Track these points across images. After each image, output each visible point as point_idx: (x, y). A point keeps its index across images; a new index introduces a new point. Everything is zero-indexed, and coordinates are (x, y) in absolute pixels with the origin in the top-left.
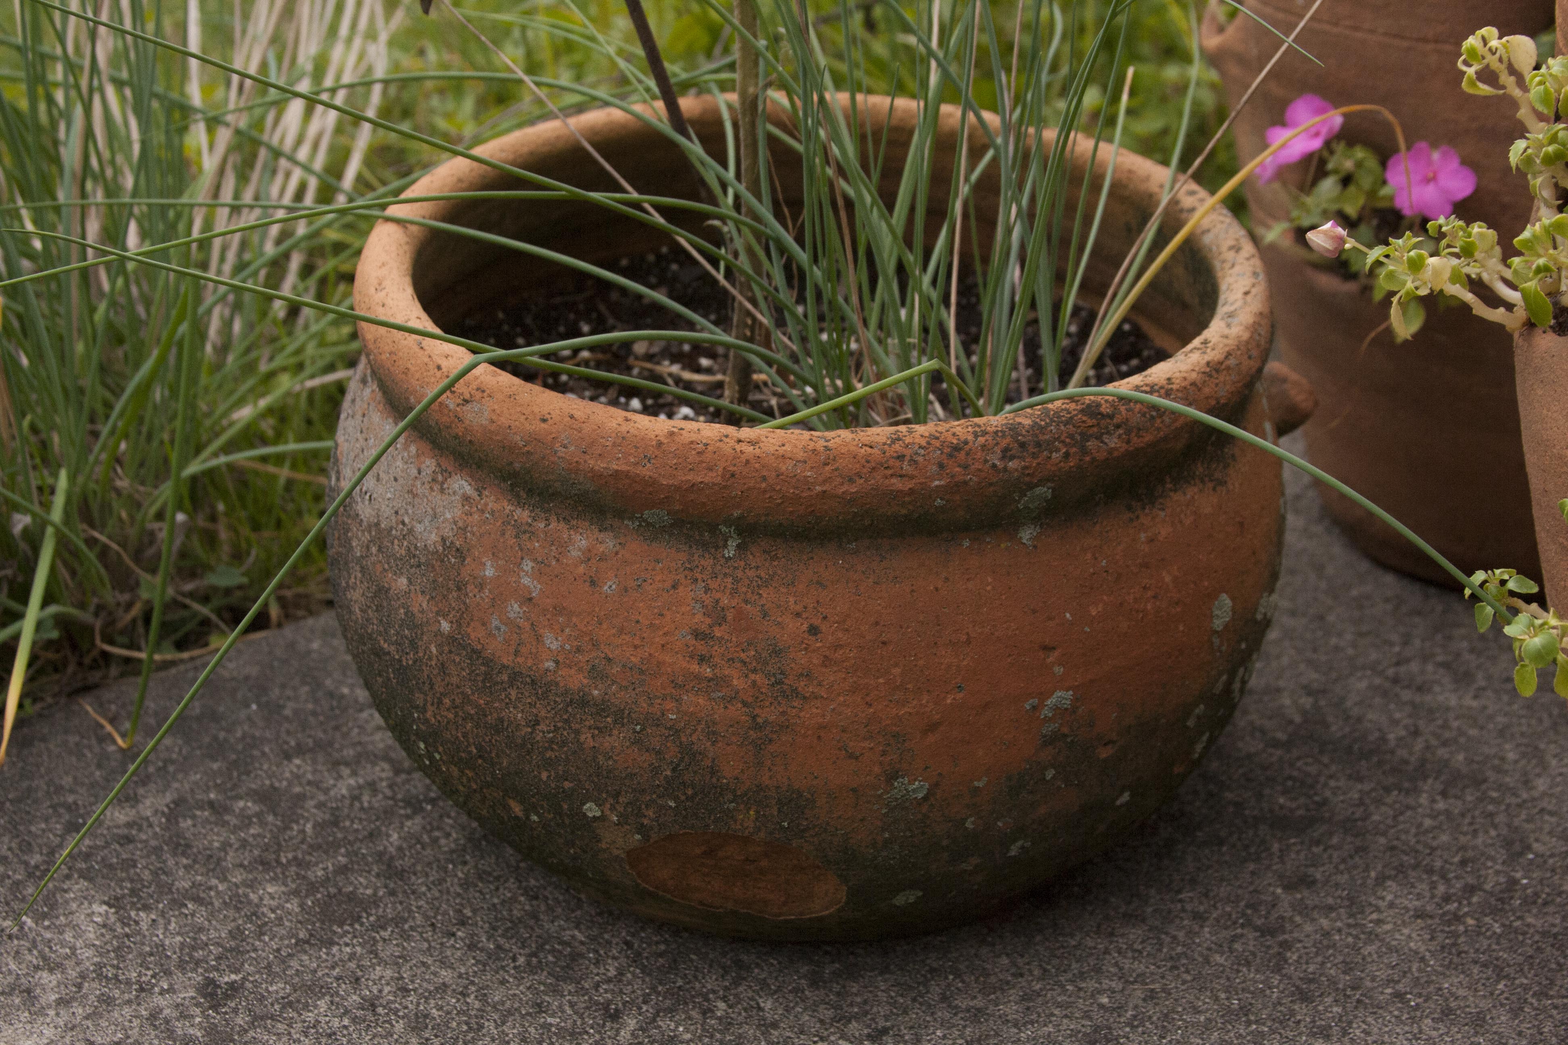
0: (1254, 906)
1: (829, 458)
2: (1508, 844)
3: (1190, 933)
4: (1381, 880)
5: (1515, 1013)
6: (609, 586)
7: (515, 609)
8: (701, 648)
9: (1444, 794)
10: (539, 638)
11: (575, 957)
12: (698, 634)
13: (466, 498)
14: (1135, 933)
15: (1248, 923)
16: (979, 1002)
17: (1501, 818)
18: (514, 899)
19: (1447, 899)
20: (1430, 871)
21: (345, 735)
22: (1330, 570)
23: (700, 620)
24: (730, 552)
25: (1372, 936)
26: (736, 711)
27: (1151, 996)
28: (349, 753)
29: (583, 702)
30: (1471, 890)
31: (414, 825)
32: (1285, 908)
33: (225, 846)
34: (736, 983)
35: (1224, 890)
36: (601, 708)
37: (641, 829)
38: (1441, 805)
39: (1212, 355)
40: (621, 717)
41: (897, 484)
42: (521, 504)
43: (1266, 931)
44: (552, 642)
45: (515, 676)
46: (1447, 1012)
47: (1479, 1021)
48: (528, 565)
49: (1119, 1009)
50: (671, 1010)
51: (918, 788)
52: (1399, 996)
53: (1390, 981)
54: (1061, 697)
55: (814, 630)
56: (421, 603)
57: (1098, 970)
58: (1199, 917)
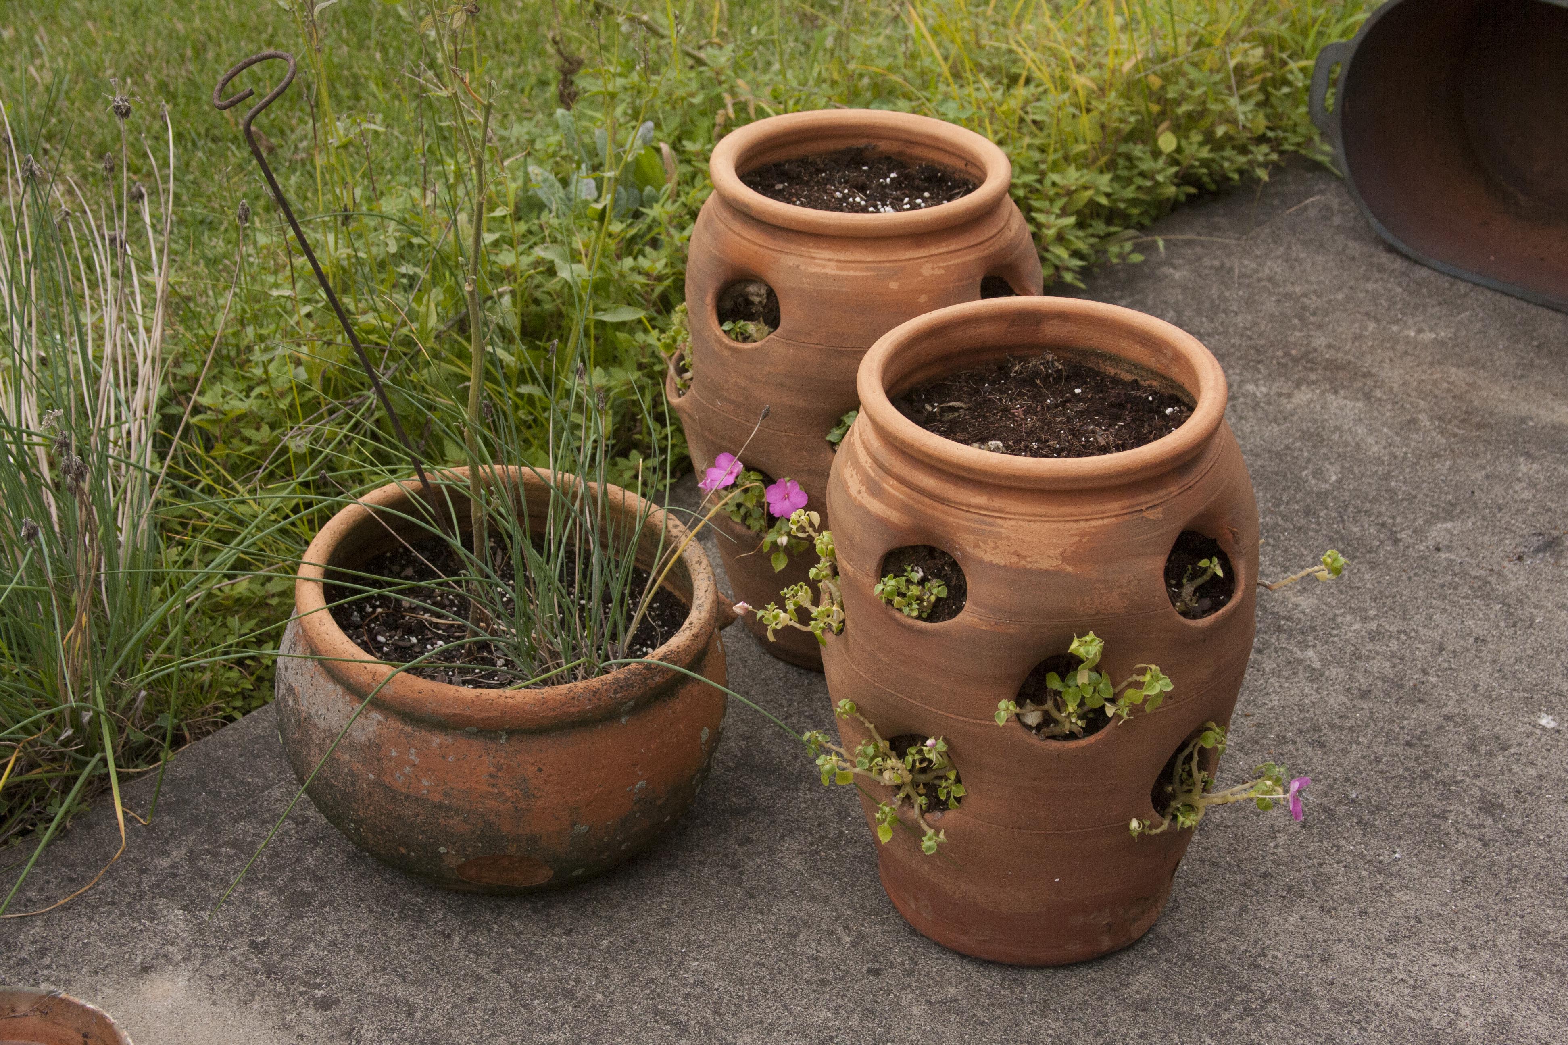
0: (725, 855)
1: (544, 701)
2: (839, 813)
3: (699, 872)
4: (783, 836)
5: (842, 895)
6: (451, 758)
7: (407, 769)
8: (492, 781)
9: (810, 790)
10: (419, 781)
11: (421, 911)
12: (491, 776)
13: (379, 722)
14: (675, 873)
15: (724, 864)
16: (610, 913)
17: (836, 801)
18: (381, 886)
19: (812, 844)
20: (804, 831)
21: (261, 806)
22: (750, 662)
23: (492, 769)
24: (503, 741)
25: (780, 865)
26: (508, 805)
27: (685, 902)
28: (267, 816)
29: (440, 806)
30: (822, 838)
31: (317, 852)
32: (740, 856)
33: (226, 873)
34: (499, 915)
35: (711, 849)
36: (449, 809)
37: (465, 856)
38: (809, 796)
39: (695, 630)
40: (457, 812)
41: (573, 709)
42: (406, 723)
43: (733, 867)
44: (425, 782)
45: (407, 797)
46: (813, 897)
47: (826, 900)
48: (413, 751)
49: (672, 910)
50: (474, 931)
51: (584, 828)
52: (792, 892)
53: (788, 885)
54: (642, 784)
55: (540, 770)
56: (357, 766)
57: (660, 892)
58: (701, 863)
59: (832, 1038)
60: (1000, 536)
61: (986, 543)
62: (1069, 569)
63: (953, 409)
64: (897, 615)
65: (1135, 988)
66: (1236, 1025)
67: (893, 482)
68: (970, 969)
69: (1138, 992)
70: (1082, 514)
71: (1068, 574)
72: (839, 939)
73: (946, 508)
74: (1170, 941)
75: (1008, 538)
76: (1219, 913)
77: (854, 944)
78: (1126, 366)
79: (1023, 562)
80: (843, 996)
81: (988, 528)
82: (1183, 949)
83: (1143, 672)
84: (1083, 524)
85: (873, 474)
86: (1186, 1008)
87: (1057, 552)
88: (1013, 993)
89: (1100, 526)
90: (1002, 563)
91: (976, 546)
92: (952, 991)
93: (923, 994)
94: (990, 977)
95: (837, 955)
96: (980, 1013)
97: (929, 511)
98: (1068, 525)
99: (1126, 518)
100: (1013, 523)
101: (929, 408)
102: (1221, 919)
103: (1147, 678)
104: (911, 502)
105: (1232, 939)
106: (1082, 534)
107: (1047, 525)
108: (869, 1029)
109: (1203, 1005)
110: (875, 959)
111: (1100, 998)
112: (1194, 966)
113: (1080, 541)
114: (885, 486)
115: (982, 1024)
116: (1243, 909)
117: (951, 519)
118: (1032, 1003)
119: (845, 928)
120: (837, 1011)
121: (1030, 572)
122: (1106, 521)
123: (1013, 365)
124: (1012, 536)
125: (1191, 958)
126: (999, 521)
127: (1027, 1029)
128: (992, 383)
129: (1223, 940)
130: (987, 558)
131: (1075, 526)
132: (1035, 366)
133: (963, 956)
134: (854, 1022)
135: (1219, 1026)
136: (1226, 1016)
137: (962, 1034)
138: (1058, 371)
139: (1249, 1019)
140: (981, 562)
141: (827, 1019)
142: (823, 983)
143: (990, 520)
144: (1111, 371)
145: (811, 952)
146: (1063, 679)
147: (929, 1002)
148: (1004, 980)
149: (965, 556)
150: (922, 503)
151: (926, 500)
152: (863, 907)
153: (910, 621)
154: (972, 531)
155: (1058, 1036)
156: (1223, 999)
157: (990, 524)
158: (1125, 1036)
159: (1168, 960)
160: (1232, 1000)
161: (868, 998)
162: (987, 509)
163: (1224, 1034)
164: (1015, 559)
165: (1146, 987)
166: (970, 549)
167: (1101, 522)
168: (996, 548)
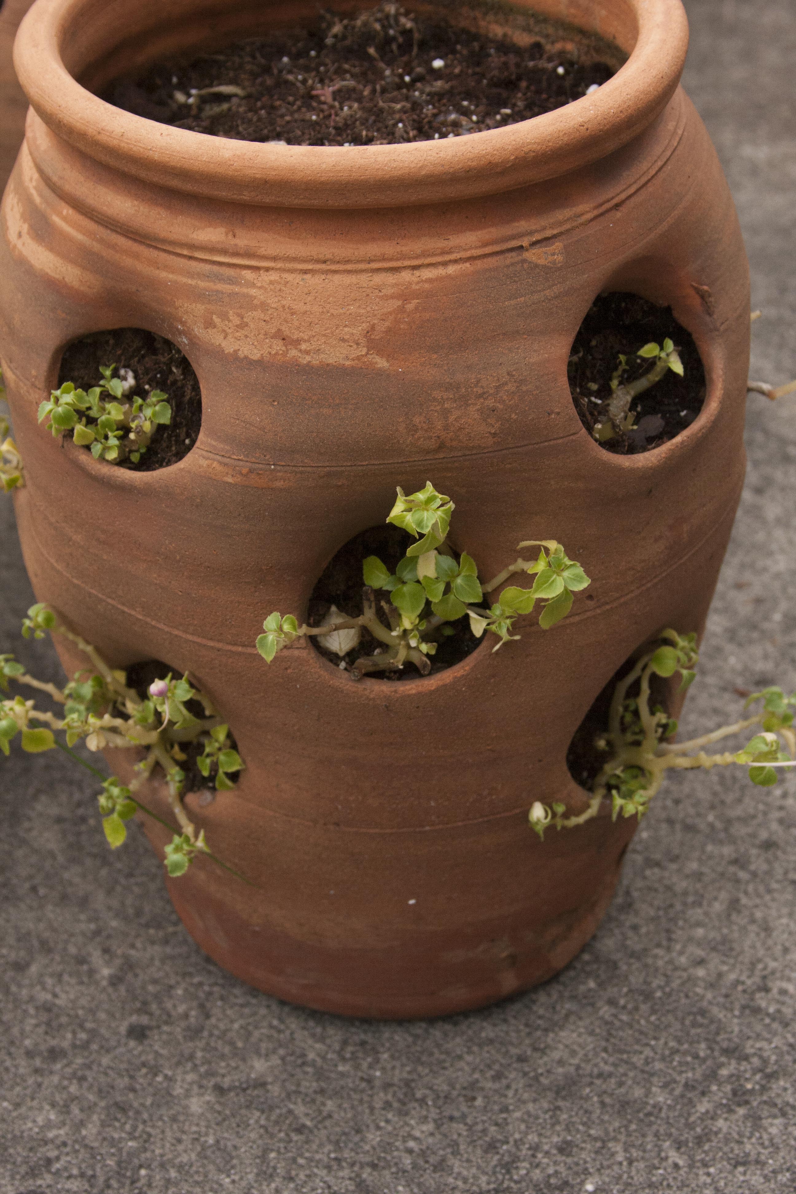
4: (35, 797)
5: (110, 892)
19: (79, 805)
20: (71, 783)
25: (24, 842)
46: (64, 898)
47: (84, 902)
52: (34, 889)
53: (31, 877)
59: (49, 1162)
60: (249, 304)
61: (224, 316)
62: (382, 363)
63: (220, 98)
64: (83, 458)
65: (556, 1055)
66: (720, 1123)
67: (67, 211)
68: (293, 1024)
69: (561, 1062)
70: (403, 257)
71: (380, 373)
72: (91, 972)
73: (154, 254)
74: (615, 966)
75: (264, 306)
76: (696, 914)
77: (115, 981)
78: (520, 20)
79: (293, 353)
80: (82, 1079)
81: (227, 288)
82: (636, 980)
83: (533, 554)
84: (406, 276)
85: (37, 200)
86: (638, 1092)
87: (357, 331)
88: (357, 1067)
89: (439, 279)
90: (255, 355)
91: (209, 324)
92: (259, 1066)
93: (211, 1074)
94: (322, 1039)
95: (83, 1002)
96: (300, 1109)
97: (128, 262)
98: (378, 279)
99: (492, 262)
100: (273, 276)
101: (180, 97)
102: (698, 924)
103: (540, 567)
104: (97, 247)
105: (715, 961)
106: (405, 296)
107: (337, 278)
108: (113, 1143)
109: (665, 1086)
110: (144, 1009)
111: (498, 1076)
112: (653, 1011)
113: (401, 309)
114: (56, 219)
115: (300, 1130)
116: (734, 905)
117: (164, 275)
118: (387, 1086)
119: (106, 951)
120: (65, 1110)
121: (307, 370)
122: (451, 269)
123: (330, 25)
124: (273, 302)
125: (648, 996)
126: (248, 275)
127: (373, 1137)
128: (295, 57)
129: (701, 962)
130: (229, 346)
131: (390, 279)
132: (365, 24)
133: (283, 1003)
134: (90, 1131)
135: (691, 1127)
136: (703, 1106)
137: (266, 1151)
138: (406, 33)
139: (741, 1111)
140: (218, 354)
141: (49, 1125)
142: (54, 1054)
143: (231, 272)
144: (497, 31)
145: (44, 997)
146: (392, 569)
147: (220, 1090)
148: (345, 1043)
149: (193, 343)
150: (113, 247)
151: (122, 241)
152: (139, 913)
153: (105, 470)
154: (200, 296)
155: (423, 1153)
156: (698, 1075)
157: (231, 281)
158: (535, 1148)
159: (612, 1002)
160: (712, 1076)
161: (122, 1082)
162: (224, 252)
163: (699, 1141)
164: (278, 346)
165: (573, 1053)
166: (198, 331)
167: (440, 271)
168: (243, 326)
